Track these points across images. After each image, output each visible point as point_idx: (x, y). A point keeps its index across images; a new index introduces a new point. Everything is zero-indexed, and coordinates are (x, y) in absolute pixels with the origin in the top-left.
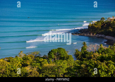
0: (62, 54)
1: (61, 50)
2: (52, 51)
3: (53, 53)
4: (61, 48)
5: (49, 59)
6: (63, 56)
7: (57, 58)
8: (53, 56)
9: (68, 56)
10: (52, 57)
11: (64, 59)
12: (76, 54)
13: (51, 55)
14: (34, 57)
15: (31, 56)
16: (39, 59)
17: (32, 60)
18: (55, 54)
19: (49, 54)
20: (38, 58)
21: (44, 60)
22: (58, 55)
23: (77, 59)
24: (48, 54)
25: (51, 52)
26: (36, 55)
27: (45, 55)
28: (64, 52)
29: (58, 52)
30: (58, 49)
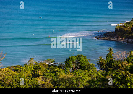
0: (82, 63)
1: (81, 57)
2: (69, 58)
3: (71, 62)
5: (66, 69)
6: (83, 65)
7: (76, 68)
8: (71, 65)
9: (90, 65)
10: (69, 66)
11: (85, 69)
12: (99, 62)
14: (47, 66)
15: (44, 65)
16: (54, 68)
17: (45, 69)
18: (73, 63)
19: (66, 62)
20: (53, 67)
21: (60, 70)
22: (77, 64)
23: (101, 69)
26: (50, 63)
27: (61, 64)
28: (85, 60)
29: (77, 60)
30: (78, 56)
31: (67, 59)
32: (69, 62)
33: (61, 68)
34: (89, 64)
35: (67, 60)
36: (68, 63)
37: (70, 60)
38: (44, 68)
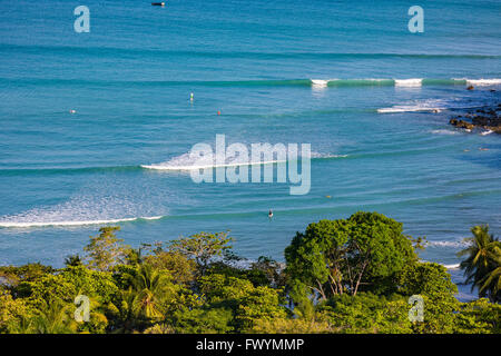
0: (381, 257)
1: (375, 228)
2: (312, 232)
3: (318, 250)
4: (377, 218)
5: (289, 288)
6: (384, 271)
7: (344, 282)
8: (321, 267)
9: (421, 269)
10: (310, 275)
11: (395, 290)
12: (473, 257)
13: (309, 257)
14: (188, 270)
15: (170, 266)
16: (227, 283)
17: (177, 287)
18: (331, 255)
19: (292, 253)
20: (220, 278)
21: (258, 294)
22: (353, 262)
23: (482, 295)
24: (287, 250)
25: (310, 239)
26: (204, 258)
27: (267, 261)
28: (397, 244)
29: (351, 241)
30: (357, 218)
31: (299, 235)
32: (308, 250)
33: (267, 282)
34: (421, 262)
35: (297, 241)
36: (302, 260)
37: (314, 241)
38: (175, 282)
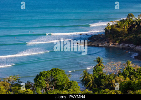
0: (59, 80)
1: (57, 72)
2: (41, 74)
4: (58, 70)
5: (36, 89)
6: (60, 84)
7: (50, 87)
8: (44, 83)
9: (70, 83)
10: (41, 86)
11: (64, 88)
13: (40, 81)
14: (9, 86)
15: (4, 85)
16: (19, 89)
17: (6, 90)
18: (46, 80)
20: (17, 87)
21: (27, 91)
22: (52, 82)
23: (87, 89)
24: (35, 79)
25: (41, 76)
26: (13, 82)
27: (29, 82)
28: (63, 76)
29: (51, 76)
31: (38, 75)
32: (40, 79)
33: (30, 88)
34: (69, 81)
35: (37, 77)
38: (5, 89)
